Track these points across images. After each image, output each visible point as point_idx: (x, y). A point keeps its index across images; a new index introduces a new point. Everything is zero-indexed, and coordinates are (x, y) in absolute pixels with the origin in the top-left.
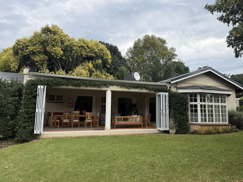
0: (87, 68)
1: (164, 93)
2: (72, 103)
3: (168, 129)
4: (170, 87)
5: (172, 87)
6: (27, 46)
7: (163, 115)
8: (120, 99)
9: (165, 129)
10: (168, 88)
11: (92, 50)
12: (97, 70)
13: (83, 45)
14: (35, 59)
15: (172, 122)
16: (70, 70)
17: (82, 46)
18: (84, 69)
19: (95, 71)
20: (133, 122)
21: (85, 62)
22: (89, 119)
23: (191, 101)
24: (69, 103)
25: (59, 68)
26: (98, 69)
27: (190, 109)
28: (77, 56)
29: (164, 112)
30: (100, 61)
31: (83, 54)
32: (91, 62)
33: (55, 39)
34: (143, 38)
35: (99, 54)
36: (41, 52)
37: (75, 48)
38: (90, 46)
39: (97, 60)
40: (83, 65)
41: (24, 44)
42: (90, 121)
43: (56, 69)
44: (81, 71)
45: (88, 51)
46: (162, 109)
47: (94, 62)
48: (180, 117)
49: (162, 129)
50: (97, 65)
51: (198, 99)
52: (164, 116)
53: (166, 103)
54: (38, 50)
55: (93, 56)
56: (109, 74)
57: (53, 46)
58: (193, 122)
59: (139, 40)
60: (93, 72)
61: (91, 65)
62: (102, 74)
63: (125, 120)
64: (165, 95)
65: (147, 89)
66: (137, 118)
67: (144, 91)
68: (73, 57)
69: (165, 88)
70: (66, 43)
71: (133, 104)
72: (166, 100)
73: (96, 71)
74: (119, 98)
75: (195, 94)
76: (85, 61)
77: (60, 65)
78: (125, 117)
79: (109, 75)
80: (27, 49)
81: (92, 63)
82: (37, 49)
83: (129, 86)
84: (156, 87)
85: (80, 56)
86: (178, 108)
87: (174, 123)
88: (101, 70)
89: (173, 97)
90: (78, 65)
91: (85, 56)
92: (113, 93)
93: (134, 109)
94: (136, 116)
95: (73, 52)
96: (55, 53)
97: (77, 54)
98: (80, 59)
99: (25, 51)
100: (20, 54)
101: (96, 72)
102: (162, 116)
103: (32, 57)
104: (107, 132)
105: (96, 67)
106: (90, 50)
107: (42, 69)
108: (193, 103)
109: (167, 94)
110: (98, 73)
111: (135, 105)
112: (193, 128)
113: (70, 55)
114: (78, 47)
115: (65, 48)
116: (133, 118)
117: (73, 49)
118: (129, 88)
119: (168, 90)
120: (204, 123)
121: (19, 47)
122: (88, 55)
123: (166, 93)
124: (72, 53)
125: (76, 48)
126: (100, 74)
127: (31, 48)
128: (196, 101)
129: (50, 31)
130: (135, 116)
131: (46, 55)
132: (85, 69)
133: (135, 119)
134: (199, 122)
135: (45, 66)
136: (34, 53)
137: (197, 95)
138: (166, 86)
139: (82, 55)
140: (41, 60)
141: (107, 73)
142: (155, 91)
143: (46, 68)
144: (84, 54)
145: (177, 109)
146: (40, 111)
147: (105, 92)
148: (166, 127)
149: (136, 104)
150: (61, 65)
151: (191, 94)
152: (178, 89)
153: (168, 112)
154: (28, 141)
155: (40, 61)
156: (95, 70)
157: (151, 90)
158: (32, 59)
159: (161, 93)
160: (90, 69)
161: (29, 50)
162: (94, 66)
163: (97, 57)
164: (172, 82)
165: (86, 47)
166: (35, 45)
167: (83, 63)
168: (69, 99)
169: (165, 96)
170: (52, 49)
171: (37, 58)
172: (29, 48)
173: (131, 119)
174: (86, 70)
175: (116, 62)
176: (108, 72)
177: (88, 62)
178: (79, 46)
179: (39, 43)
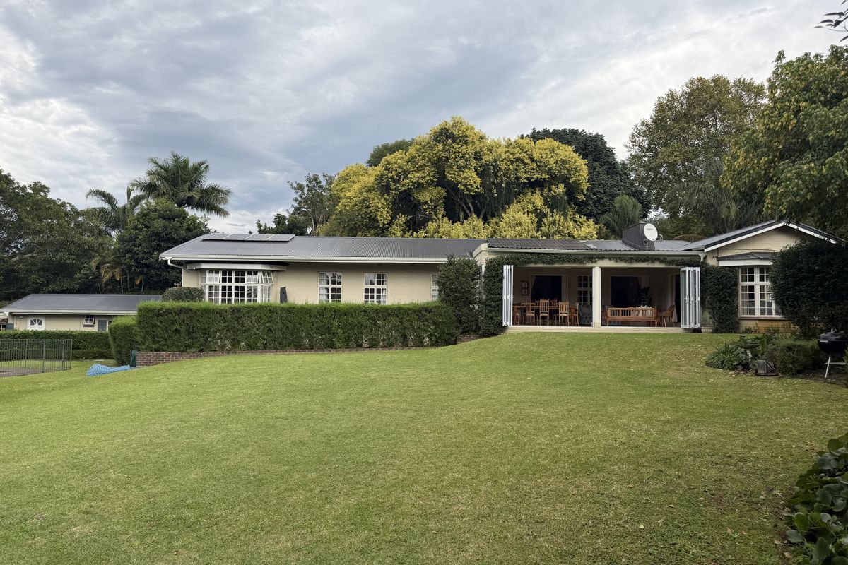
0: (530, 206)
1: (692, 269)
2: (527, 288)
3: (698, 326)
4: (705, 258)
5: (708, 257)
6: (406, 173)
7: (690, 304)
8: (614, 280)
9: (692, 326)
10: (702, 258)
11: (541, 165)
12: (555, 210)
13: (521, 156)
14: (421, 198)
15: (708, 316)
16: (493, 216)
17: (518, 159)
18: (523, 209)
19: (550, 214)
20: (640, 317)
21: (525, 194)
22: (564, 311)
23: (744, 279)
24: (522, 288)
25: (468, 212)
26: (557, 207)
27: (740, 293)
28: (507, 183)
29: (692, 298)
30: (562, 189)
31: (520, 178)
32: (538, 192)
33: (465, 154)
34: (685, 88)
35: (559, 172)
36: (433, 181)
37: (503, 166)
38: (536, 156)
39: (554, 188)
40: (520, 202)
41: (399, 167)
42: (566, 315)
43: (462, 215)
44: (517, 216)
45: (533, 169)
46: (687, 294)
47: (546, 191)
48: (720, 307)
49: (687, 327)
50: (554, 197)
51: (757, 275)
52: (692, 306)
53: (695, 284)
54: (428, 178)
55: (544, 179)
56: (582, 217)
57: (460, 169)
58: (745, 316)
59: (671, 95)
60: (545, 215)
61: (538, 200)
62: (565, 219)
63: (624, 313)
64: (695, 271)
65: (661, 262)
66: (646, 311)
67: (657, 265)
68: (498, 186)
69: (696, 259)
70: (487, 158)
71: (642, 288)
72: (695, 280)
73: (552, 212)
74: (612, 278)
75: (751, 269)
76: (525, 191)
77: (470, 205)
78: (626, 309)
79: (584, 218)
80: (406, 178)
81: (542, 195)
82: (425, 177)
83: (631, 259)
84: (680, 258)
85: (514, 183)
86: (717, 293)
87: (711, 318)
88: (564, 209)
89: (708, 275)
90: (509, 203)
91: (525, 180)
92: (603, 270)
93: (644, 299)
94: (645, 307)
95: (500, 174)
96: (465, 185)
97: (509, 178)
98: (514, 188)
99: (403, 183)
100: (393, 190)
101: (553, 216)
102: (688, 305)
103: (416, 195)
104: (596, 328)
105: (553, 203)
106: (537, 165)
107: (434, 219)
108: (748, 284)
109: (698, 269)
110: (558, 217)
111: (646, 291)
112: (745, 325)
113: (494, 183)
114: (509, 163)
115: (484, 170)
116: (639, 311)
117: (500, 169)
118: (631, 262)
119: (702, 263)
120: (766, 316)
121: (390, 175)
122: (532, 178)
123: (695, 268)
124: (496, 177)
125: (506, 164)
126: (562, 220)
127: (415, 176)
128: (752, 279)
129: (452, 136)
130: (642, 307)
131: (443, 187)
132: (526, 210)
133: (643, 313)
134: (758, 314)
135: (441, 212)
136: (419, 186)
137: (753, 269)
138: (697, 256)
139: (518, 178)
140: (434, 198)
141: (577, 216)
142: (677, 265)
143: (443, 216)
144: (524, 175)
145: (715, 294)
146: (508, 297)
147: (590, 270)
148: (695, 323)
149: (649, 288)
150: (473, 205)
151: (744, 268)
152: (719, 259)
153: (699, 299)
154: (496, 335)
155: (432, 200)
156: (549, 210)
157: (670, 263)
158: (414, 198)
159: (687, 269)
160: (536, 209)
161: (411, 182)
162: (546, 202)
163: (555, 179)
164: (706, 250)
165: (526, 161)
166: (421, 168)
167: (521, 197)
168: (522, 282)
169: (695, 273)
170: (459, 176)
171: (425, 196)
172: (409, 176)
173: (636, 313)
174: (528, 211)
175: (600, 185)
176: (580, 213)
177: (532, 192)
178: (511, 161)
179: (430, 164)
